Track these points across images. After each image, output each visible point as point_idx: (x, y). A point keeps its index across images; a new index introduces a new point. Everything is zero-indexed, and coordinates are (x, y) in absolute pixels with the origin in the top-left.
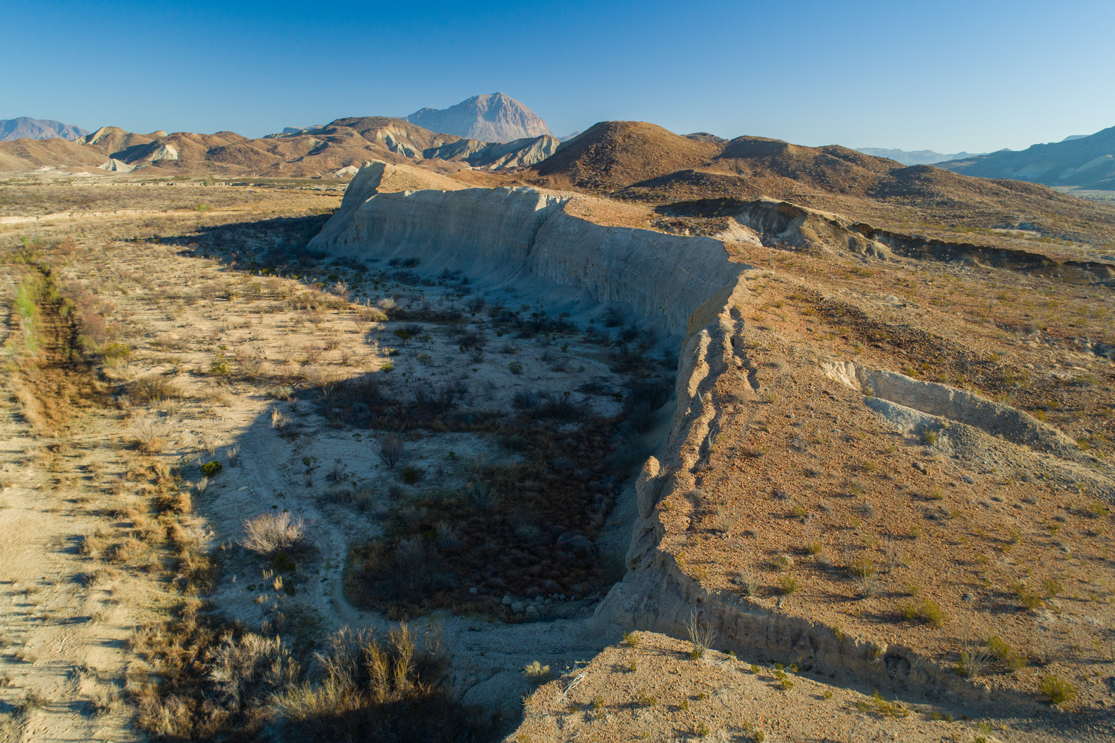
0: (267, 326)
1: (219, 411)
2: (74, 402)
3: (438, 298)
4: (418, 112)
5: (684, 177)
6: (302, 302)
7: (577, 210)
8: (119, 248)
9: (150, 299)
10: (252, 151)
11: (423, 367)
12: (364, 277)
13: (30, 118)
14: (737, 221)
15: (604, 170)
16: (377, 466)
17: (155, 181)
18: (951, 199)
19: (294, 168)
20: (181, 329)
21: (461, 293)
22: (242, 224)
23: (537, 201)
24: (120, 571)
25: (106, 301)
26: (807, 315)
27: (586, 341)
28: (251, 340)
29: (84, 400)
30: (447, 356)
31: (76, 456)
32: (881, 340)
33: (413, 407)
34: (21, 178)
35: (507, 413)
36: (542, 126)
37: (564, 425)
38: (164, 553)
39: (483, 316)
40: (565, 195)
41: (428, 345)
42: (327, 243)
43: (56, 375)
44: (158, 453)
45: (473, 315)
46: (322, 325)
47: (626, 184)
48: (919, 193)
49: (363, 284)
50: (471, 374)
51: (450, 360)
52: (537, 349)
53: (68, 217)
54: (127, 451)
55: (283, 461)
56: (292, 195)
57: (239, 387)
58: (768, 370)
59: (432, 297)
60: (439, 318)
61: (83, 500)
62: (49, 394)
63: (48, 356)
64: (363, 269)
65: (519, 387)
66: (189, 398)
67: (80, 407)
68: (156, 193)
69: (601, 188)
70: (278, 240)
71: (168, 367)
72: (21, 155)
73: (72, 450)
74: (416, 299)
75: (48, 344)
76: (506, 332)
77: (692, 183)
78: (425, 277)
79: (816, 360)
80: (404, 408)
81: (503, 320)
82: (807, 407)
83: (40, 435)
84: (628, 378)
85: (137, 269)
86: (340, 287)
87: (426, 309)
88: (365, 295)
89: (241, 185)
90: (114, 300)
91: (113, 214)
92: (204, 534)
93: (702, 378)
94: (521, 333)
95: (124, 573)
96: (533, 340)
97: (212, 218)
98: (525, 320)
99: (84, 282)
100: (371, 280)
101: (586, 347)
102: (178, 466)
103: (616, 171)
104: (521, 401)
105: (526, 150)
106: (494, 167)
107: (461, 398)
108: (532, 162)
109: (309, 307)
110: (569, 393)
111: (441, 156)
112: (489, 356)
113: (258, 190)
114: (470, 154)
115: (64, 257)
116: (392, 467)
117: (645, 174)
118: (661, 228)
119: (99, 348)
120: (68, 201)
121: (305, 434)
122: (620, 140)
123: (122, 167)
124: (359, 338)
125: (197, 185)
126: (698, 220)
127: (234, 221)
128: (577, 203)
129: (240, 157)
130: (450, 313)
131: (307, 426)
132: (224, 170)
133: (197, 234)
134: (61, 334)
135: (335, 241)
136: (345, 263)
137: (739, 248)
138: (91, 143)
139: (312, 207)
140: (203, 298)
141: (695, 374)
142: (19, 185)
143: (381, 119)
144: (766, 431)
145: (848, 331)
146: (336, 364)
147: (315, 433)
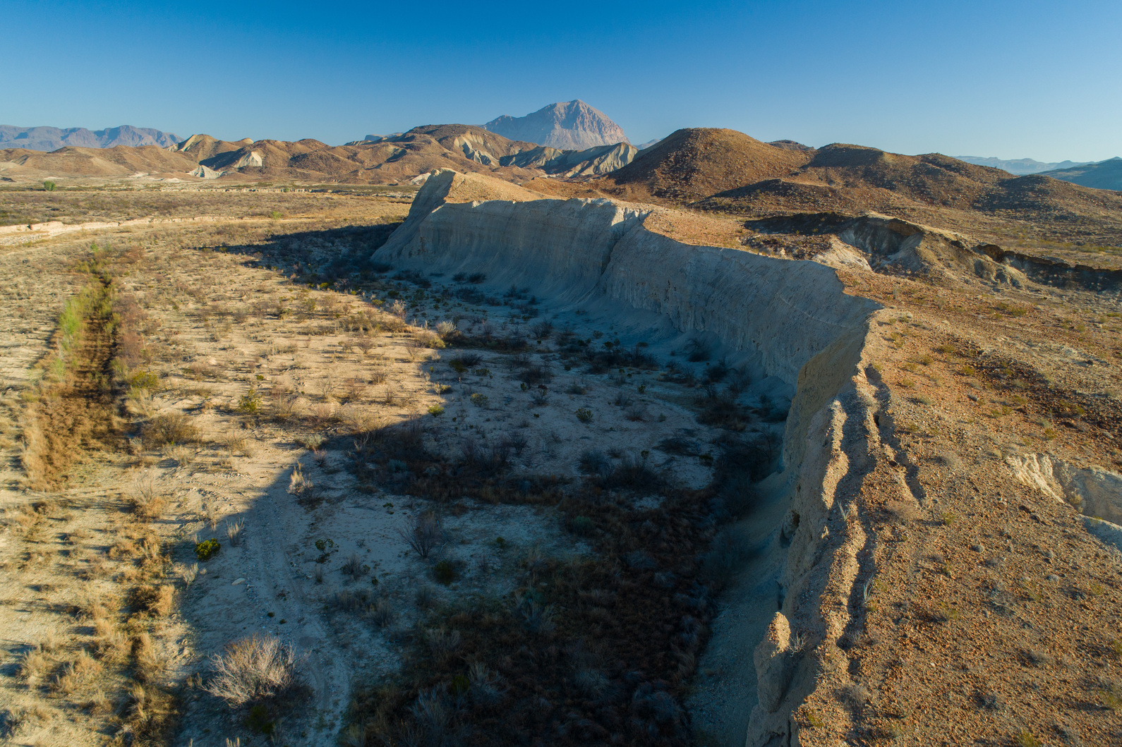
0: (312, 351)
1: (235, 462)
2: (84, 444)
3: (502, 321)
4: (497, 120)
5: (770, 187)
6: (355, 322)
7: (657, 225)
8: (185, 256)
9: (199, 316)
10: (333, 158)
11: (477, 409)
12: (426, 293)
13: (132, 127)
14: (840, 239)
15: (683, 179)
16: (406, 554)
17: (239, 187)
18: (1071, 213)
19: (372, 175)
20: (222, 352)
21: (527, 315)
22: (312, 232)
23: (613, 214)
24: (56, 711)
25: (155, 317)
26: (963, 375)
27: (667, 379)
28: (292, 368)
29: (95, 441)
30: (506, 395)
31: (62, 520)
32: (1074, 415)
33: (460, 466)
34: (115, 184)
35: (572, 479)
36: (619, 133)
37: (641, 499)
38: (117, 682)
39: (550, 344)
40: (645, 208)
41: (486, 380)
42: (391, 255)
43: (77, 406)
44: (155, 519)
45: (539, 342)
46: (372, 351)
47: (707, 194)
48: (1033, 206)
49: (423, 302)
50: (532, 421)
51: (509, 400)
52: (610, 389)
53: (148, 223)
54: (122, 514)
55: (294, 540)
56: (367, 202)
57: (266, 431)
58: (934, 468)
59: (496, 319)
60: (501, 346)
61: (48, 588)
62: (61, 432)
63: (76, 382)
64: (426, 284)
65: (587, 441)
66: (207, 443)
67: (89, 449)
68: (236, 199)
69: (680, 198)
70: (344, 250)
71: (196, 400)
72: (118, 161)
73: (60, 509)
74: (479, 321)
75: (81, 366)
76: (574, 364)
77: (779, 194)
78: (490, 295)
79: (998, 453)
80: (450, 465)
81: (571, 350)
82: (1001, 533)
83: (30, 488)
84: (718, 432)
85: (197, 280)
86: (398, 306)
87: (487, 333)
88: (424, 315)
89: (320, 191)
90: (164, 316)
91: (191, 220)
92: (176, 653)
93: (840, 477)
94: (591, 367)
95: (61, 715)
96: (606, 376)
97: (283, 226)
98: (597, 350)
99: (140, 294)
100: (432, 297)
101: (666, 388)
102: (173, 540)
103: (696, 181)
104: (589, 463)
105: (603, 158)
106: (569, 175)
107: (518, 455)
108: (608, 170)
109: (361, 329)
110: (647, 453)
111: (517, 163)
112: (552, 396)
113: (335, 197)
114: (546, 162)
115: (129, 265)
116: (425, 556)
117: (727, 184)
118: (752, 246)
119: (128, 375)
120: (151, 207)
121: (329, 501)
122: (701, 148)
123: (210, 174)
124: (412, 368)
125: (278, 191)
126: (794, 238)
127: (305, 230)
128: (658, 217)
129: (321, 164)
130: (514, 339)
131: (333, 489)
132: (305, 177)
133: (266, 242)
134: (99, 354)
135: (399, 253)
136: (408, 278)
137: (854, 277)
138: (183, 150)
139: (384, 215)
140: (254, 314)
141: (830, 470)
142: (112, 190)
143: (459, 126)
144: (946, 574)
145: (1025, 400)
146: (379, 403)
147: (340, 499)
